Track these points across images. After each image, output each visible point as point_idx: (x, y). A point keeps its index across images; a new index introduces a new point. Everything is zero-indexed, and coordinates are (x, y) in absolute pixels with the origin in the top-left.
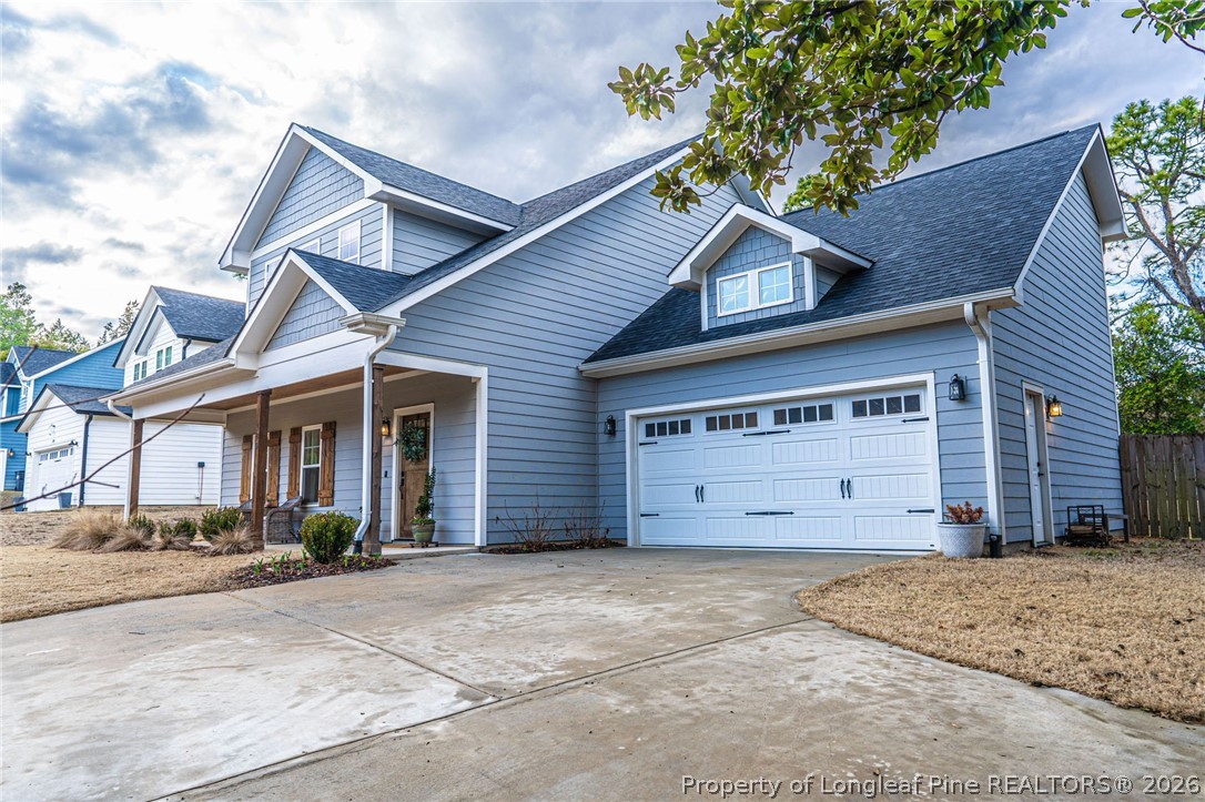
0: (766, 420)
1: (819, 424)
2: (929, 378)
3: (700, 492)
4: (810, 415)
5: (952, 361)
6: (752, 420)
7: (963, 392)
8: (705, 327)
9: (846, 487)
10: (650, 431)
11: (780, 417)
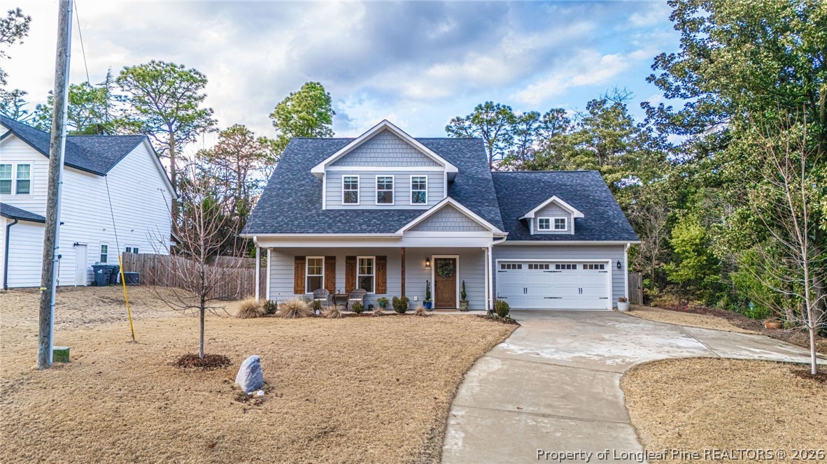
0: (552, 268)
1: (571, 270)
2: (610, 261)
3: (525, 290)
4: (569, 267)
5: (617, 256)
6: (547, 267)
7: (619, 266)
8: (532, 233)
9: (581, 291)
10: (503, 267)
11: (558, 267)
